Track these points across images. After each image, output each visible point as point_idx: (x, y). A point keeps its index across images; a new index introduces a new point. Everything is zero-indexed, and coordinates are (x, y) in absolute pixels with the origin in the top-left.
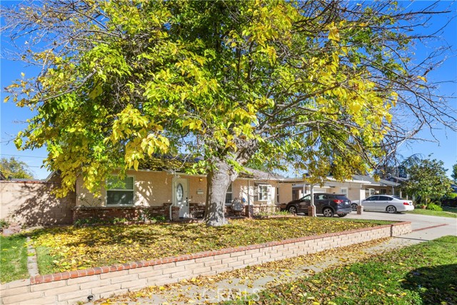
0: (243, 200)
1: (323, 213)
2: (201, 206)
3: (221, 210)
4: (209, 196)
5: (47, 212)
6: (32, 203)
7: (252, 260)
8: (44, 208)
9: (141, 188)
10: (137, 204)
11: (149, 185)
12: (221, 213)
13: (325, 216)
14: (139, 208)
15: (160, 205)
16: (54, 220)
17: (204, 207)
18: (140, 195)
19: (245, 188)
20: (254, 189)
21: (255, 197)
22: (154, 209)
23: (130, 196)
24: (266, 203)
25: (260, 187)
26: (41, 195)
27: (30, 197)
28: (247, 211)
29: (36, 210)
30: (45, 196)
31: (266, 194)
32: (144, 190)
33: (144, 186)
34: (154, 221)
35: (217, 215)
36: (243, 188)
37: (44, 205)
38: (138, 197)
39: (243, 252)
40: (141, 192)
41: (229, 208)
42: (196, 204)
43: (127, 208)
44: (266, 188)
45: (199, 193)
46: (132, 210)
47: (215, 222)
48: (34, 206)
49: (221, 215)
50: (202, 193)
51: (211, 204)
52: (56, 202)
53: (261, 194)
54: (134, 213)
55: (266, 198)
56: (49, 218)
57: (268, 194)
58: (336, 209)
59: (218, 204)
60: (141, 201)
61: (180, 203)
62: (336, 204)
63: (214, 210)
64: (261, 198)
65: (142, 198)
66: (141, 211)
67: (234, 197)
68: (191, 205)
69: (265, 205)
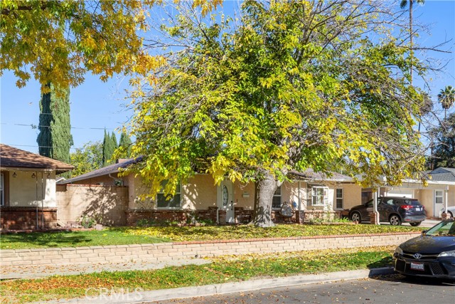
0: (294, 204)
1: (389, 221)
2: (247, 211)
3: (268, 213)
4: (257, 200)
5: (107, 213)
6: (95, 204)
7: (289, 247)
8: (103, 209)
9: (188, 191)
10: (185, 207)
11: (196, 188)
12: (268, 215)
13: (391, 225)
14: (187, 211)
15: (206, 208)
16: (111, 222)
17: (251, 211)
18: (187, 198)
19: (297, 190)
20: (308, 191)
21: (308, 200)
22: (200, 213)
23: (178, 199)
24: (322, 208)
25: (314, 189)
26: (102, 197)
27: (94, 199)
28: (297, 216)
29: (98, 211)
30: (105, 199)
31: (322, 198)
32: (191, 193)
33: (191, 189)
34: (204, 224)
35: (264, 217)
36: (294, 190)
37: (104, 207)
38: (185, 201)
39: (283, 241)
40: (188, 195)
41: (277, 213)
42: (242, 208)
43: (176, 211)
44: (322, 190)
45: (244, 196)
46: (180, 213)
47: (263, 223)
48: (96, 208)
49: (267, 218)
50: (248, 196)
51: (258, 208)
52: (113, 204)
53: (315, 198)
54: (183, 216)
55: (322, 202)
56: (108, 220)
57: (325, 197)
58: (404, 216)
59: (265, 208)
60: (188, 205)
61: (225, 207)
62: (404, 211)
63: (261, 212)
64: (315, 203)
65: (189, 202)
66: (188, 214)
67: (283, 200)
68: (236, 209)
69: (321, 211)
